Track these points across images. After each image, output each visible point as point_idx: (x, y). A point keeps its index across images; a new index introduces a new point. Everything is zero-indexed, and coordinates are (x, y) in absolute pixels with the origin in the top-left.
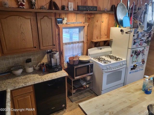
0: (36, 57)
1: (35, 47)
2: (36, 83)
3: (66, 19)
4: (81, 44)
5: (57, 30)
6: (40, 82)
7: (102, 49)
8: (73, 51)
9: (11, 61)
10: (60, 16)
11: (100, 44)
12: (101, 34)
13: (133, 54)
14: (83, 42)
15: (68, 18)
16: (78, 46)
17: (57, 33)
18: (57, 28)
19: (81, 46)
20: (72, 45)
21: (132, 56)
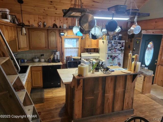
0: (47, 54)
1: (46, 47)
2: (43, 65)
3: (66, 33)
4: (76, 50)
5: (61, 39)
6: (46, 65)
7: (92, 54)
8: (71, 54)
9: (34, 54)
10: (63, 31)
11: (91, 50)
12: (92, 44)
13: (109, 58)
14: (78, 48)
15: (68, 32)
16: (75, 51)
17: (60, 41)
18: (61, 38)
19: (77, 51)
20: (70, 49)
21: (108, 58)
